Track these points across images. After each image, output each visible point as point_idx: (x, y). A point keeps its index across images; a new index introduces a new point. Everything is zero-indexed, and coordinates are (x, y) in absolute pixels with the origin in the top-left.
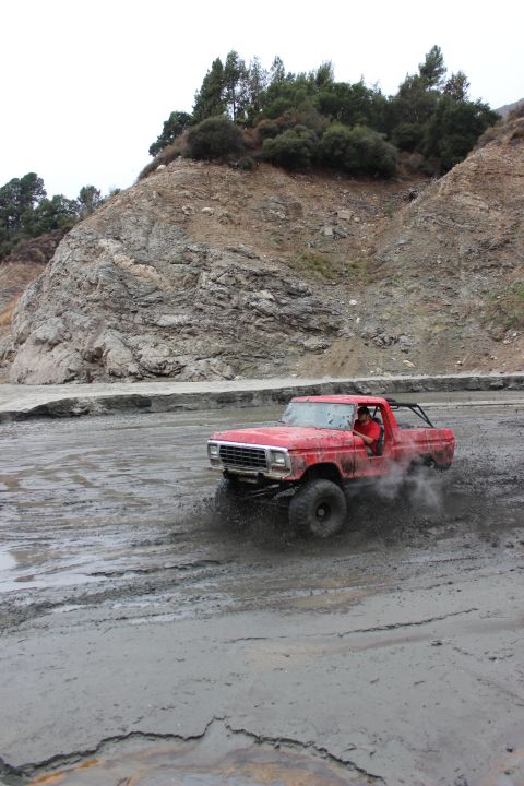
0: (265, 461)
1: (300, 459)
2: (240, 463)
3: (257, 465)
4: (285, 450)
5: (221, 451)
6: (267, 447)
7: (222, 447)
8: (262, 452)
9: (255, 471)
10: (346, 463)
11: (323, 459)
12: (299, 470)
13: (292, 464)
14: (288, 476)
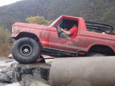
10: (43, 36)
11: (29, 31)
12: (16, 33)
13: (14, 30)
14: (13, 35)
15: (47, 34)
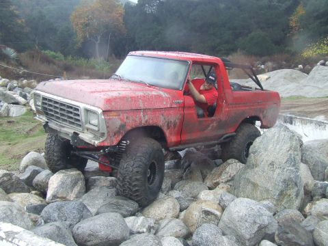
0: (79, 120)
1: (117, 122)
2: (58, 118)
3: (72, 124)
4: (100, 111)
5: (43, 103)
6: (82, 106)
7: (44, 99)
8: (78, 110)
10: (172, 125)
11: (146, 122)
12: (115, 135)
13: (108, 127)
14: (103, 142)
15: (180, 118)
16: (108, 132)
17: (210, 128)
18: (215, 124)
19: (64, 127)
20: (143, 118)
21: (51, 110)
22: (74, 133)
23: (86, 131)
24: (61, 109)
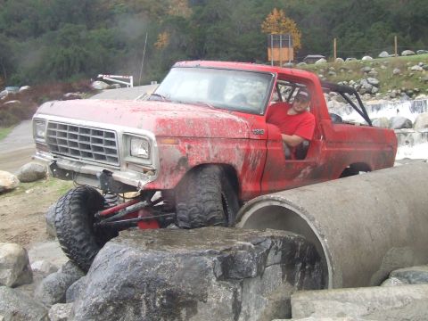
0: (114, 152)
1: (175, 152)
2: (77, 153)
3: (103, 158)
4: (152, 136)
5: (49, 132)
6: (119, 129)
7: (52, 125)
8: (112, 135)
9: (96, 168)
10: (251, 165)
11: (216, 156)
12: (172, 172)
13: (161, 160)
14: (152, 182)
15: (261, 155)
16: (162, 167)
17: (301, 175)
18: (308, 170)
19: (85, 164)
20: (211, 150)
21: (64, 142)
22: (104, 171)
23: (124, 167)
24: (83, 138)
